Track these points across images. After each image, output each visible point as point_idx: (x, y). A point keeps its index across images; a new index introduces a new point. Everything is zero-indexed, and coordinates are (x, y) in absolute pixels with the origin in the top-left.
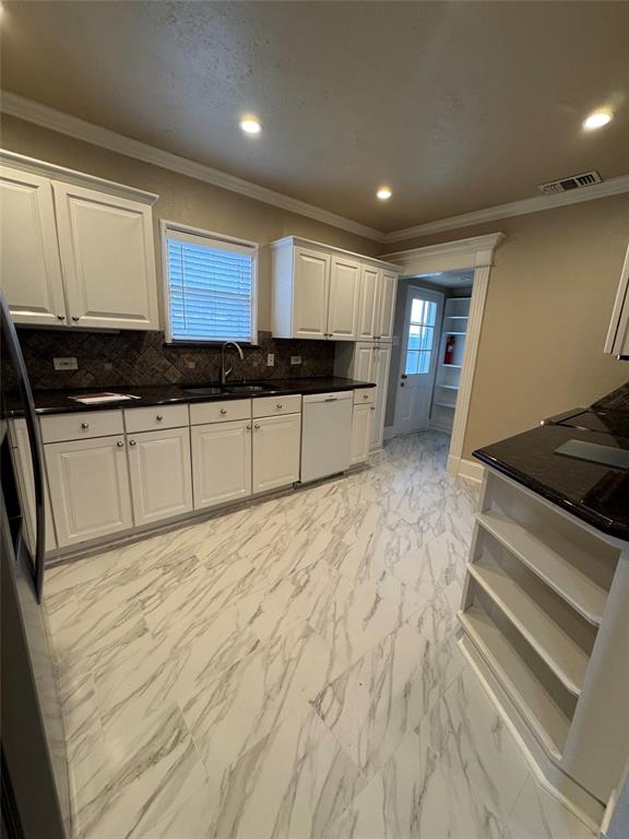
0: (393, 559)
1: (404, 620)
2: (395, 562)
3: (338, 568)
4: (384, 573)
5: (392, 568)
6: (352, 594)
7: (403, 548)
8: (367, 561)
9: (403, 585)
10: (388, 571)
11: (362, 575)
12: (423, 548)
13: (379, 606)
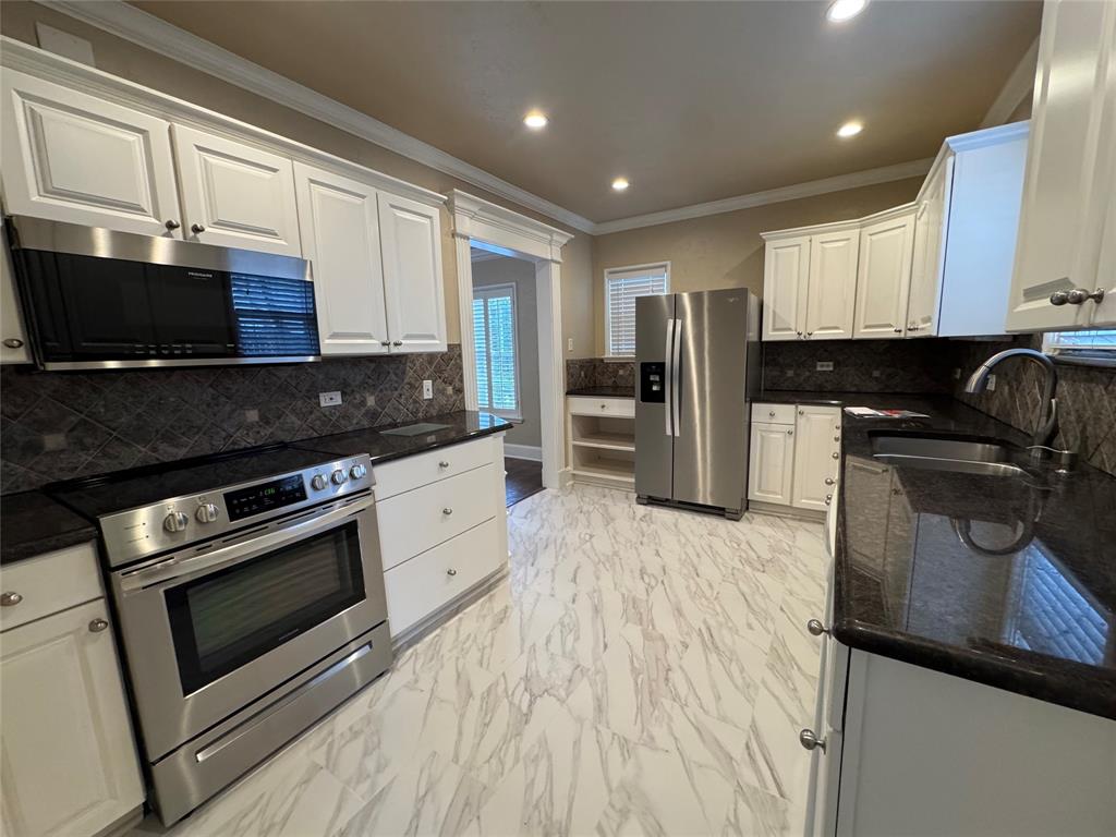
0: (566, 620)
1: (550, 574)
2: (564, 616)
3: (623, 595)
4: (574, 601)
5: (566, 607)
6: (598, 578)
7: (556, 639)
8: (596, 610)
9: (553, 596)
10: (570, 605)
11: (595, 595)
12: (528, 645)
13: (571, 576)
